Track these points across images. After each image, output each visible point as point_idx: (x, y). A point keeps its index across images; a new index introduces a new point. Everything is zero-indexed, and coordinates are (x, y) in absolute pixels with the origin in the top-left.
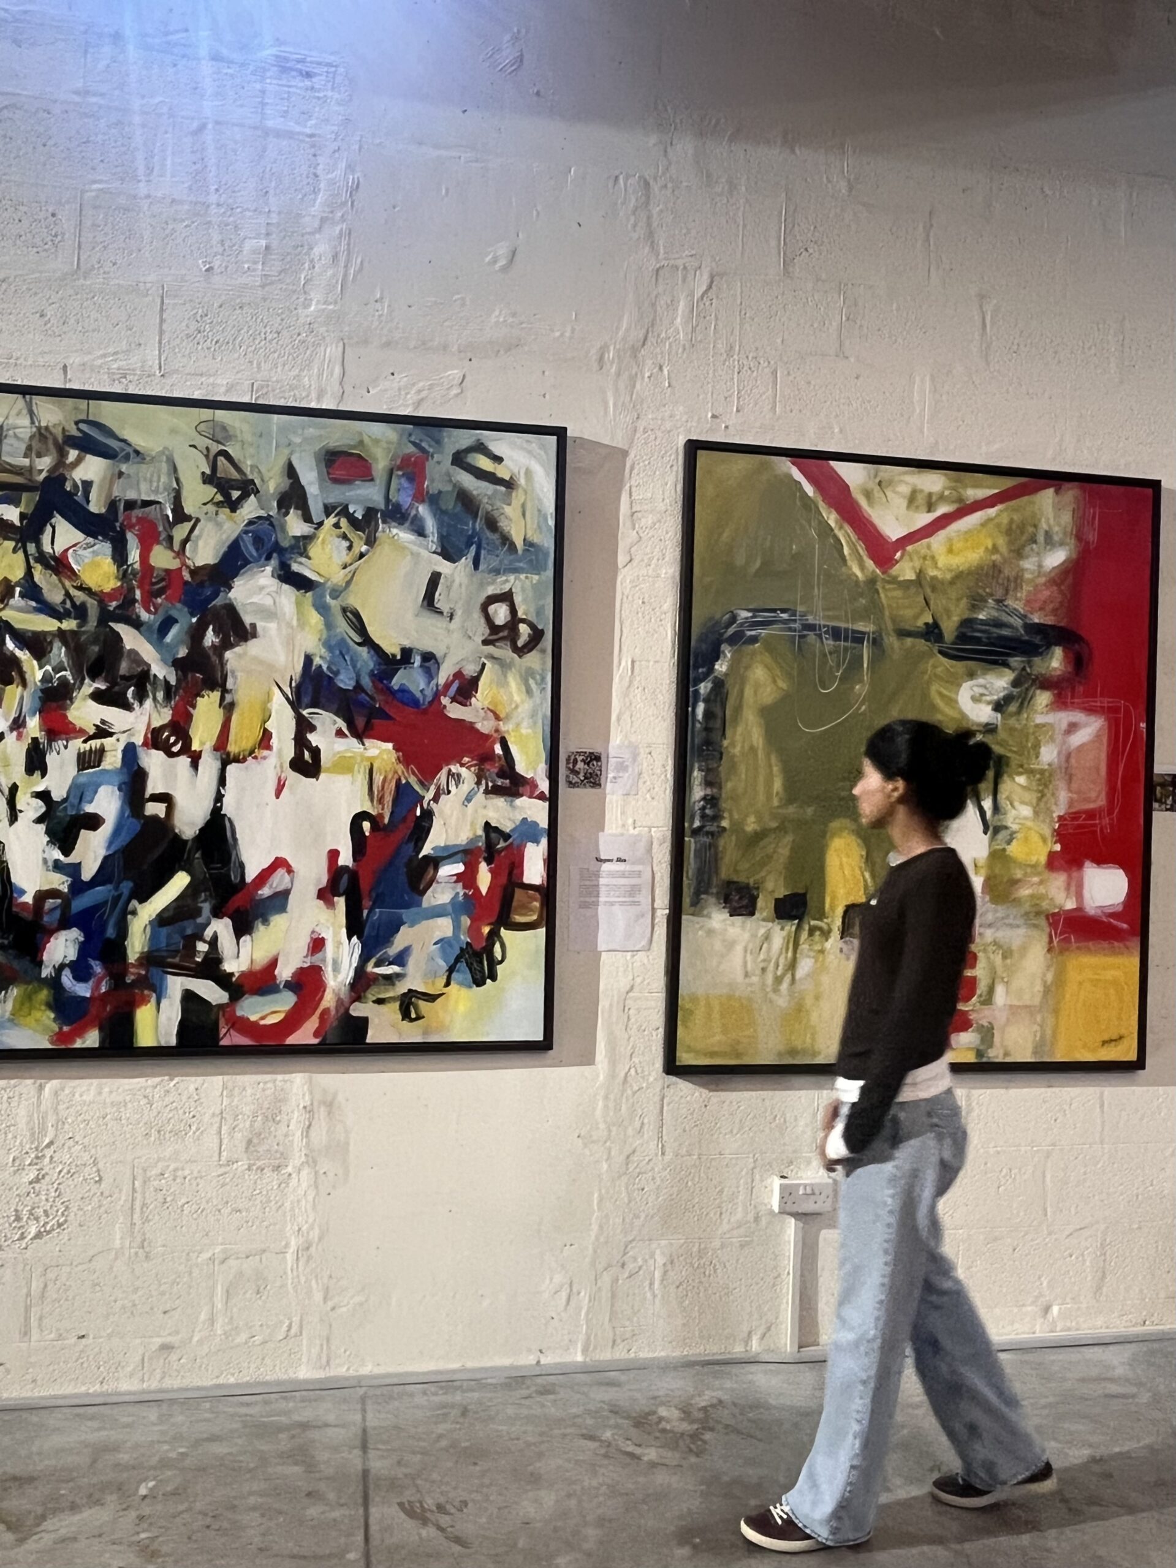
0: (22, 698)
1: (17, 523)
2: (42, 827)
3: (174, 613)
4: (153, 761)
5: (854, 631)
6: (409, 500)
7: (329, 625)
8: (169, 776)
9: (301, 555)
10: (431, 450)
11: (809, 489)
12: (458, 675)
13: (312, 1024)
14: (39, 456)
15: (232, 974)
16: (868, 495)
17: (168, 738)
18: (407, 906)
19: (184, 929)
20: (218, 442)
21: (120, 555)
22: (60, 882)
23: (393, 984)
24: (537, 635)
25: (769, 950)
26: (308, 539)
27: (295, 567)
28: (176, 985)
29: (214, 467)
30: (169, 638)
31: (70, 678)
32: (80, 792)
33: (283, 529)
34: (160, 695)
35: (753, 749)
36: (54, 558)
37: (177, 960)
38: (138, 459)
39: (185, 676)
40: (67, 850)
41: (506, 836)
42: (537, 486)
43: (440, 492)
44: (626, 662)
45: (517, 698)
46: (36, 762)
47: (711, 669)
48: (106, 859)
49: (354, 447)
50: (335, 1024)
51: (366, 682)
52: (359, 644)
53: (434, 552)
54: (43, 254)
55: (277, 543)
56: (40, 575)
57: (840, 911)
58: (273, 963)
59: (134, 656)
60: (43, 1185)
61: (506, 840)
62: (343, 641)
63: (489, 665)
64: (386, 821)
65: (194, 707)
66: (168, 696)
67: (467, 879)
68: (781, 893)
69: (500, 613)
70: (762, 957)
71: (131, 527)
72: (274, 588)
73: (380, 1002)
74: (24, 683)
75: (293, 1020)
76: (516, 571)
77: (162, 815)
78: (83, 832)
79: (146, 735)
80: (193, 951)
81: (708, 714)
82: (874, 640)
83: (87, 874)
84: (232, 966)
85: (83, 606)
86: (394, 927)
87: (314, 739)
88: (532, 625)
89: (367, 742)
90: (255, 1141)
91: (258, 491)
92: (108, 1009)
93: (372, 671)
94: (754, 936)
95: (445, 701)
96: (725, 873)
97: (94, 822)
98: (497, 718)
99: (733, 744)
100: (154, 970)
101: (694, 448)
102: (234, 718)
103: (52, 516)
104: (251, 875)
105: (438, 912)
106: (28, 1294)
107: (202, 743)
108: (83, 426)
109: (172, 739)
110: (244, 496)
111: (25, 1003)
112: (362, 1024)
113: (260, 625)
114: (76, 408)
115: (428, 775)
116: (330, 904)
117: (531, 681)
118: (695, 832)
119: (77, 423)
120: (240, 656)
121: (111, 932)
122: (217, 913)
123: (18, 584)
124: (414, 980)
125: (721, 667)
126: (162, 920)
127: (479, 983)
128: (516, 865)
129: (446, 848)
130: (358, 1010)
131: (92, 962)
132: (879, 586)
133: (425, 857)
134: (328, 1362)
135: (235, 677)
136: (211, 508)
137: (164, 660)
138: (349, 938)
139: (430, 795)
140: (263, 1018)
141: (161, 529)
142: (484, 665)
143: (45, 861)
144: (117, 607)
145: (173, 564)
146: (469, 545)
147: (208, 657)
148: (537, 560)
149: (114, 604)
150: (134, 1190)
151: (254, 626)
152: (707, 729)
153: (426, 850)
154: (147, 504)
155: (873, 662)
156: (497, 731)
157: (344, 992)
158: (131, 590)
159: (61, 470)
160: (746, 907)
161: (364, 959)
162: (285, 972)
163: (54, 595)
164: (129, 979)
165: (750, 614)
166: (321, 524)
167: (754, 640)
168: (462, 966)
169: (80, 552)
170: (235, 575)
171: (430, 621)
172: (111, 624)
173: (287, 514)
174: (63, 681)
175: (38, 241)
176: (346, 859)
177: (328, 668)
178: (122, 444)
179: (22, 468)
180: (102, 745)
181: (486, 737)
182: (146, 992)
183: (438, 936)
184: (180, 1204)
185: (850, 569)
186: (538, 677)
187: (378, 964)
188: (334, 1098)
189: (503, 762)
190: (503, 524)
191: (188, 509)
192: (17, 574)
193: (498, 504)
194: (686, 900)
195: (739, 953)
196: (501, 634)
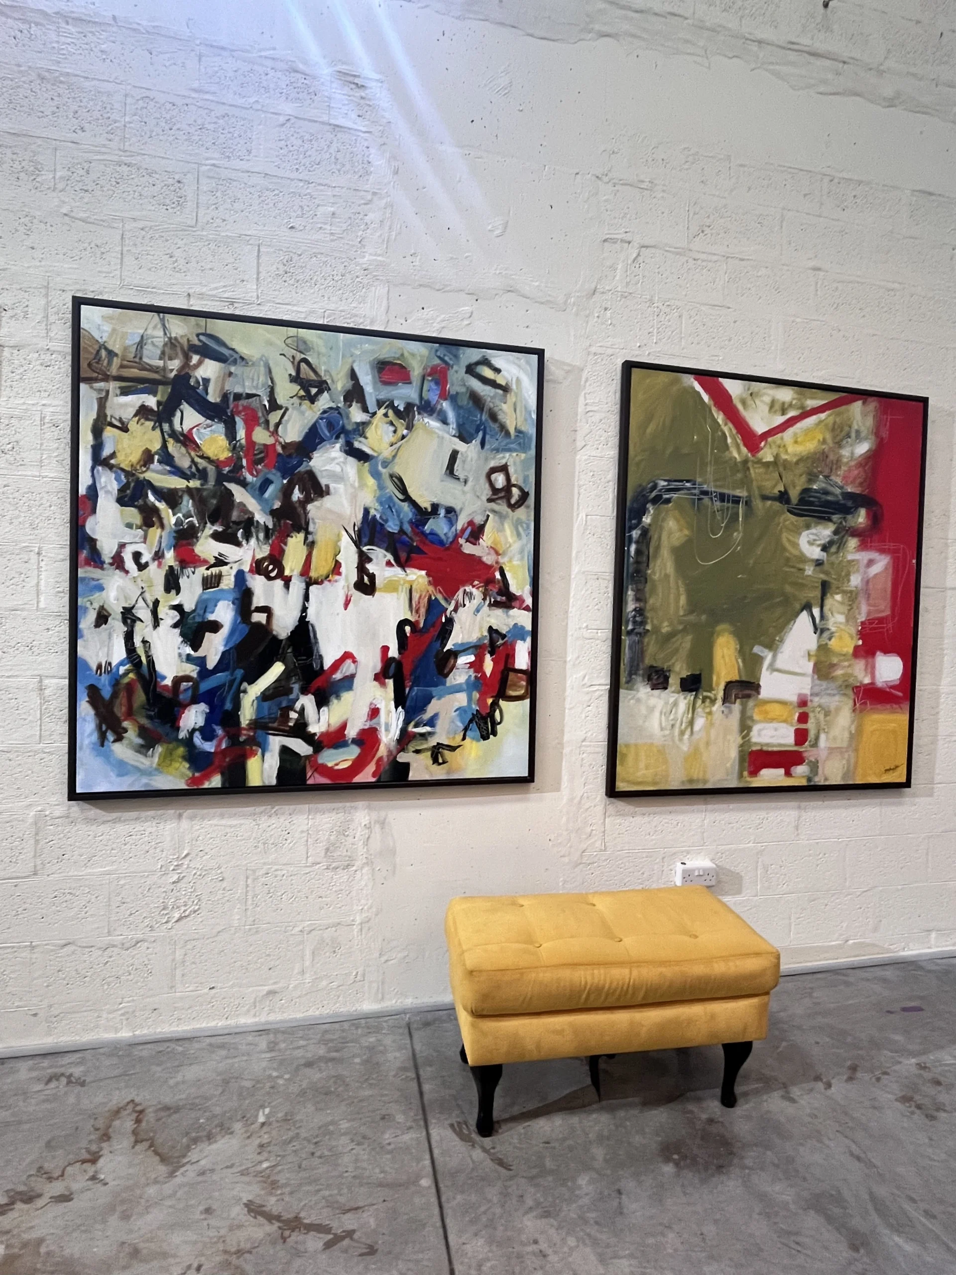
0: (161, 537)
1: (155, 409)
2: (177, 631)
3: (271, 477)
4: (257, 583)
5: (734, 496)
6: (436, 398)
7: (381, 487)
8: (269, 593)
9: (361, 436)
10: (451, 362)
11: (706, 397)
12: (471, 523)
13: (371, 768)
14: (171, 359)
15: (315, 734)
16: (744, 402)
17: (268, 566)
18: (436, 686)
19: (281, 703)
20: (301, 352)
21: (231, 434)
22: (192, 670)
23: (426, 740)
24: (524, 496)
25: (676, 713)
26: (365, 424)
27: (357, 445)
28: (276, 742)
29: (298, 370)
30: (267, 495)
31: (196, 522)
32: (204, 605)
33: (348, 417)
34: (261, 535)
35: (667, 576)
36: (182, 434)
37: (275, 725)
38: (244, 363)
39: (279, 521)
40: (196, 646)
41: (504, 636)
42: (524, 391)
43: (457, 393)
44: (583, 515)
45: (510, 540)
46: (172, 583)
47: (640, 521)
48: (224, 654)
49: (398, 359)
50: (387, 768)
51: (407, 528)
52: (402, 501)
53: (454, 436)
54: (170, 210)
55: (343, 427)
56: (172, 447)
57: (722, 686)
58: (344, 727)
59: (243, 507)
60: (181, 885)
61: (503, 639)
62: (390, 498)
63: (491, 516)
64: (422, 625)
65: (286, 544)
66: (267, 537)
67: (477, 665)
68: (685, 674)
69: (500, 480)
70: (672, 717)
71: (239, 413)
72: (342, 459)
73: (417, 752)
74: (162, 526)
75: (358, 765)
76: (510, 450)
77: (264, 622)
78: (207, 634)
79: (251, 565)
80: (288, 718)
81: (638, 552)
82: (746, 502)
83: (211, 665)
84: (315, 728)
85: (205, 469)
86: (428, 699)
87: (371, 567)
88: (521, 489)
89: (409, 570)
90: (331, 848)
91: (330, 389)
92: (227, 760)
93: (411, 520)
94: (666, 703)
95: (461, 541)
96: (648, 661)
97: (215, 627)
98: (497, 553)
99: (654, 573)
100: (260, 732)
101: (629, 367)
102: (315, 552)
103: (180, 404)
104: (327, 664)
105: (457, 689)
106: (173, 960)
107: (292, 571)
108: (202, 337)
109: (271, 567)
110: (320, 392)
111: (167, 757)
112: (406, 766)
113: (332, 486)
114: (197, 325)
115: (450, 594)
116: (383, 684)
117: (520, 529)
118: (629, 633)
119: (198, 335)
120: (318, 508)
121: (228, 706)
122: (304, 691)
123: (156, 453)
124: (441, 737)
125: (647, 520)
126: (265, 696)
127: (485, 737)
128: (510, 656)
129: (462, 644)
130: (402, 758)
131: (215, 727)
132: (750, 464)
133: (448, 650)
134: (383, 998)
135: (314, 523)
136: (296, 400)
137: (263, 510)
138: (396, 708)
139: (451, 607)
140: (337, 765)
141: (260, 414)
142: (488, 516)
143: (180, 655)
144: (229, 472)
145: (270, 441)
146: (477, 431)
147: (295, 508)
148: (524, 443)
149: (227, 469)
150: (247, 886)
151: (327, 486)
152: (637, 562)
153: (449, 646)
154: (250, 396)
155: (746, 516)
156: (497, 562)
157: (393, 744)
158: (240, 459)
159: (187, 370)
160: (662, 683)
161: (407, 722)
162: (351, 732)
163: (184, 462)
164: (242, 739)
165: (666, 483)
166: (374, 414)
167: (668, 501)
168: (473, 726)
169: (202, 431)
170: (315, 449)
171: (451, 484)
172: (225, 483)
173: (350, 406)
174: (191, 525)
175: (168, 202)
176: (394, 652)
177: (381, 517)
178: (231, 352)
179: (158, 367)
180: (221, 572)
181: (489, 567)
182: (254, 748)
183: (457, 705)
184: (279, 894)
185: (731, 453)
186: (525, 525)
187: (416, 726)
188: (385, 819)
189: (501, 584)
190: (501, 417)
191: (280, 400)
192: (156, 446)
193: (497, 402)
194: (623, 679)
195: (657, 714)
196: (500, 495)
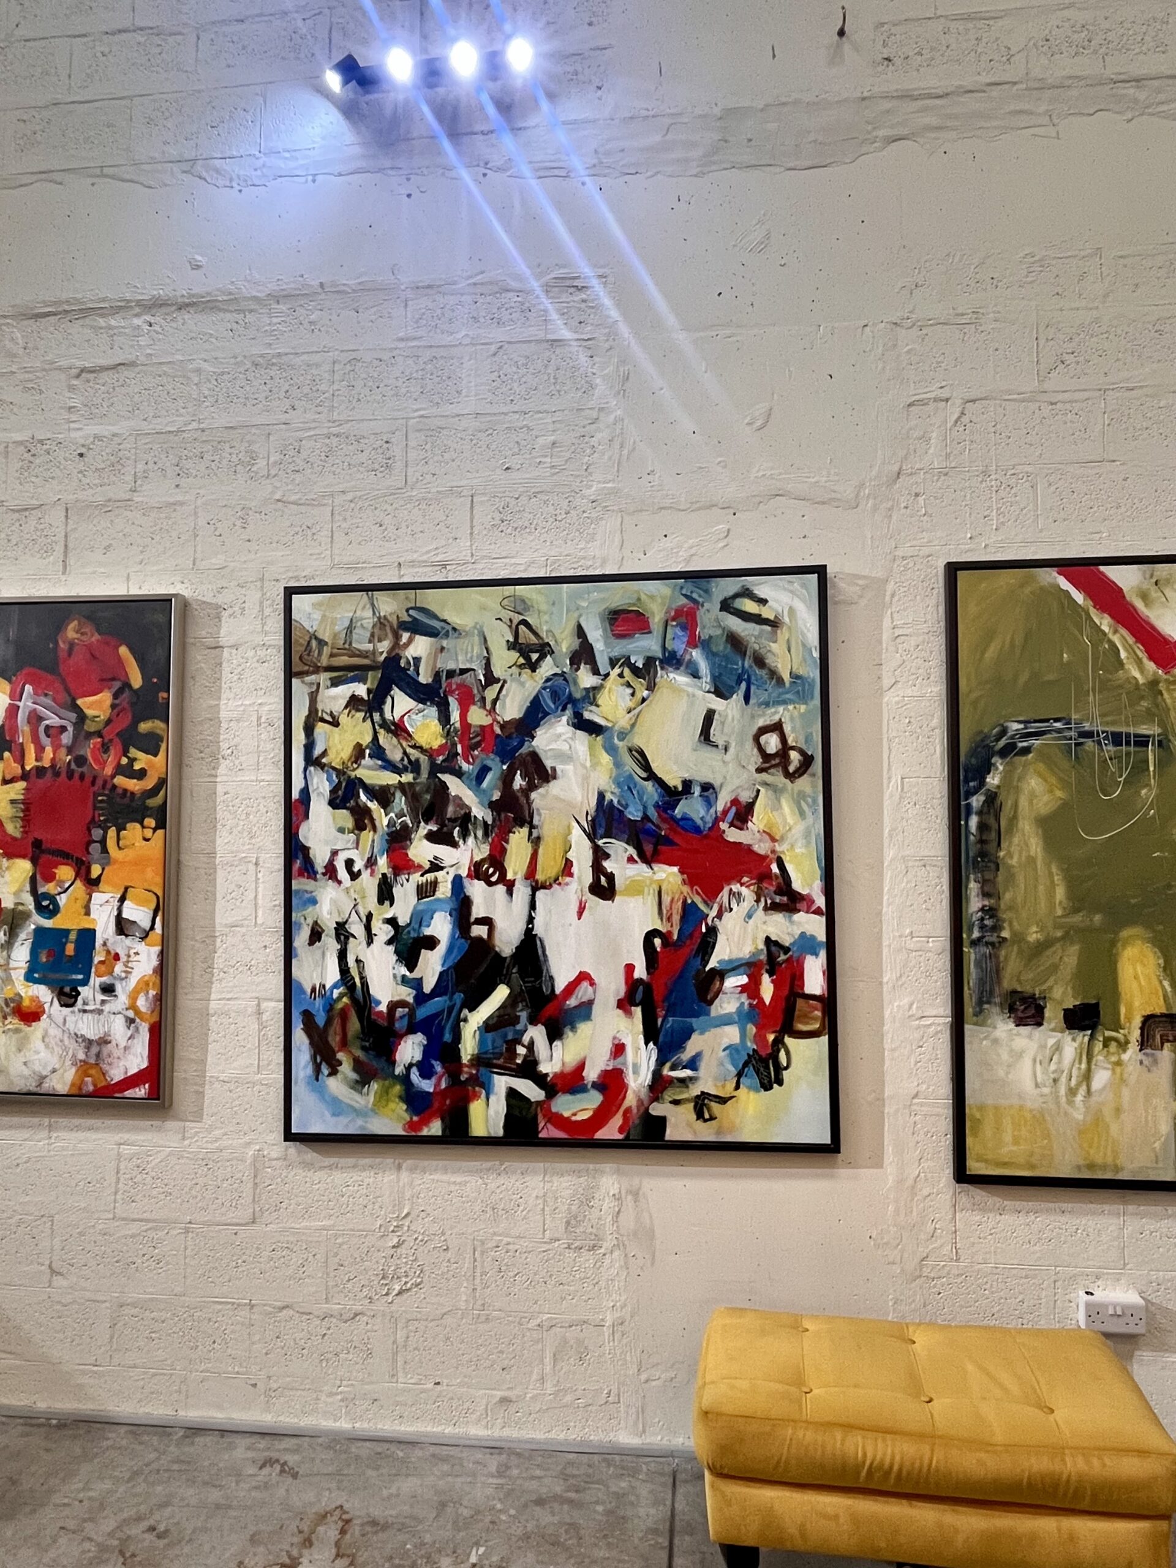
0: (373, 841)
1: (366, 698)
2: (392, 948)
3: (489, 763)
4: (476, 890)
5: (1136, 736)
6: (684, 646)
7: (618, 764)
8: (490, 901)
9: (591, 704)
10: (701, 600)
11: (1078, 597)
12: (735, 802)
13: (617, 1121)
14: (380, 640)
15: (547, 1075)
16: (1144, 596)
17: (488, 869)
18: (696, 1015)
19: (506, 1035)
20: (519, 613)
21: (444, 718)
22: (407, 994)
23: (687, 1087)
24: (807, 761)
25: (1060, 1062)
26: (596, 689)
27: (587, 715)
28: (502, 1083)
29: (516, 635)
30: (485, 785)
31: (409, 822)
32: (420, 918)
33: (575, 683)
34: (480, 833)
35: (1032, 860)
36: (394, 723)
37: (501, 1061)
38: (456, 635)
39: (499, 815)
40: (411, 965)
41: (786, 950)
42: (800, 623)
43: (711, 637)
44: (896, 779)
45: (790, 820)
46: (385, 894)
47: (982, 783)
48: (441, 974)
49: (634, 605)
50: (637, 1122)
51: (652, 813)
52: (644, 779)
53: (709, 692)
54: (380, 475)
55: (570, 694)
56: (384, 739)
57: (1137, 1021)
58: (581, 1067)
59: (459, 801)
60: (402, 1250)
61: (785, 953)
62: (630, 777)
63: (762, 790)
64: (675, 937)
65: (507, 842)
66: (486, 834)
67: (751, 989)
68: (1070, 1003)
69: (772, 743)
70: (1053, 1067)
71: (452, 692)
72: (570, 735)
73: (676, 1102)
74: (374, 828)
75: (601, 1117)
76: (785, 702)
77: (485, 936)
78: (423, 951)
79: (469, 869)
80: (515, 1055)
81: (982, 827)
82: (1160, 742)
83: (428, 987)
84: (545, 1068)
85: (417, 760)
86: (686, 1034)
87: (608, 865)
88: (802, 752)
89: (656, 867)
90: (573, 1222)
91: (553, 652)
92: (448, 1102)
93: (657, 802)
94: (1043, 1047)
95: (723, 826)
96: (1008, 983)
97: (431, 943)
98: (773, 840)
99: (1010, 855)
100: (483, 1070)
101: (953, 570)
102: (541, 851)
103: (391, 689)
104: (560, 986)
105: (726, 1021)
106: (394, 1342)
107: (515, 873)
108: (411, 612)
109: (491, 870)
110: (542, 658)
111: (383, 1096)
112: (662, 1121)
113: (559, 768)
114: (407, 598)
115: (711, 894)
116: (629, 1013)
117: (803, 803)
118: (974, 943)
119: (407, 610)
120: (543, 796)
121: (447, 1037)
122: (533, 1021)
123: (367, 747)
124: (706, 1083)
125: (993, 780)
126: (488, 1027)
127: (767, 1087)
128: (797, 975)
129: (730, 961)
130: (656, 1110)
131: (434, 1062)
132: (1162, 686)
133: (712, 969)
134: (644, 1431)
135: (540, 815)
136: (515, 670)
137: (481, 803)
138: (646, 1044)
139: (713, 913)
140: (575, 1114)
141: (475, 691)
142: (758, 791)
143: (395, 976)
144: (443, 761)
145: (486, 721)
146: (739, 683)
147: (517, 798)
148: (803, 690)
149: (441, 758)
150: (475, 1260)
151: (554, 769)
152: (982, 842)
153: (712, 963)
154: (463, 671)
155: (1161, 764)
156: (773, 852)
157: (644, 1093)
158: (454, 745)
159: (397, 651)
160: (1033, 1016)
161: (661, 1062)
162: (591, 1074)
163: (395, 755)
164: (463, 1077)
165: (1021, 726)
166: (607, 675)
167: (1026, 751)
168: (750, 1070)
169: (414, 717)
170: (537, 725)
171: (707, 753)
172: (439, 775)
173: (578, 669)
174: (404, 826)
175: (376, 466)
176: (641, 972)
177: (619, 802)
178: (442, 624)
179: (367, 652)
180: (436, 878)
181: (763, 858)
182: (477, 1089)
183: (726, 1042)
184: (512, 1274)
185: (1127, 671)
186: (810, 800)
187: (673, 1068)
188: (640, 1188)
189: (781, 880)
190: (770, 660)
191: (497, 672)
192: (366, 739)
193: (763, 641)
194: (969, 1010)
195: (1027, 1063)
196: (772, 762)
